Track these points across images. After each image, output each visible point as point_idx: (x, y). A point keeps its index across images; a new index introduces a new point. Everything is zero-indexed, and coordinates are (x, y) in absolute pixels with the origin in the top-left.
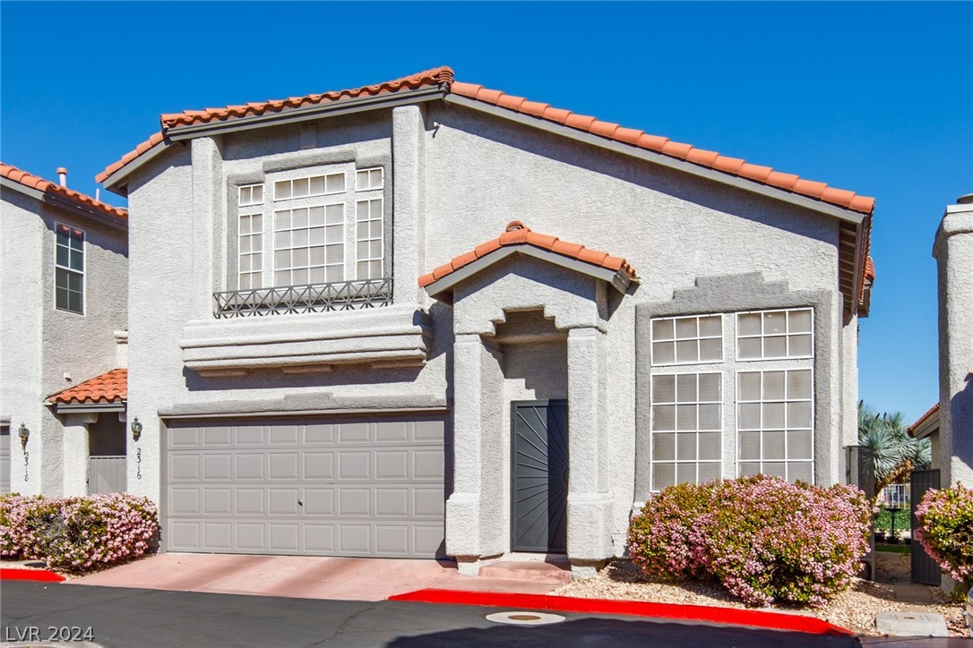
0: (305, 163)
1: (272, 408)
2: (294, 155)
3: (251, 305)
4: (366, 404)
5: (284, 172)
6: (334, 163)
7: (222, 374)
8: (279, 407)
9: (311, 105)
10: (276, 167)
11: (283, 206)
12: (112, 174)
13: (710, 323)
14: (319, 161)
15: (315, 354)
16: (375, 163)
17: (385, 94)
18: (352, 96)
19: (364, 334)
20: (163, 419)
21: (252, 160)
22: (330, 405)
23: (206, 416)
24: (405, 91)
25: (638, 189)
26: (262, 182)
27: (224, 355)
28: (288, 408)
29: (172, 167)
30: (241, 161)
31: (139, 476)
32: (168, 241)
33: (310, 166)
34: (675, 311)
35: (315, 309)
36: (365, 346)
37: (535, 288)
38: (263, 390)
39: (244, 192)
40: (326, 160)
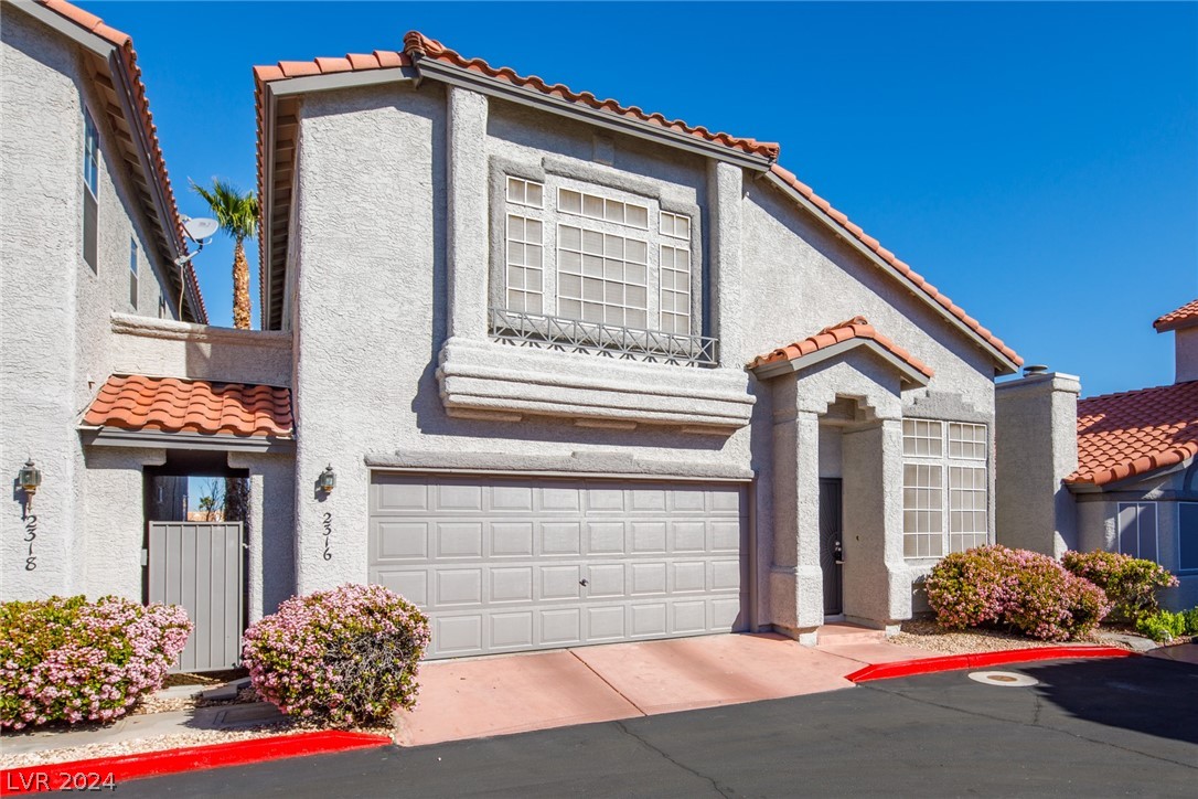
0: (601, 180)
1: (558, 466)
2: (585, 164)
3: (520, 332)
4: (674, 470)
5: (571, 180)
6: (635, 192)
7: (483, 416)
8: (565, 466)
9: (637, 119)
10: (563, 170)
11: (567, 220)
12: (294, 77)
13: (935, 426)
14: (619, 184)
15: (640, 410)
16: (684, 210)
17: (718, 144)
18: (686, 130)
19: (700, 395)
20: (372, 471)
21: (524, 148)
22: (632, 469)
23: (453, 471)
24: (738, 150)
25: (893, 310)
26: (542, 182)
27: (517, 394)
28: (581, 468)
29: (393, 108)
30: (508, 143)
31: (327, 556)
32: (384, 213)
33: (606, 185)
34: (917, 415)
35: (613, 354)
36: (699, 409)
37: (861, 380)
38: (542, 443)
39: (513, 184)
40: (627, 186)
